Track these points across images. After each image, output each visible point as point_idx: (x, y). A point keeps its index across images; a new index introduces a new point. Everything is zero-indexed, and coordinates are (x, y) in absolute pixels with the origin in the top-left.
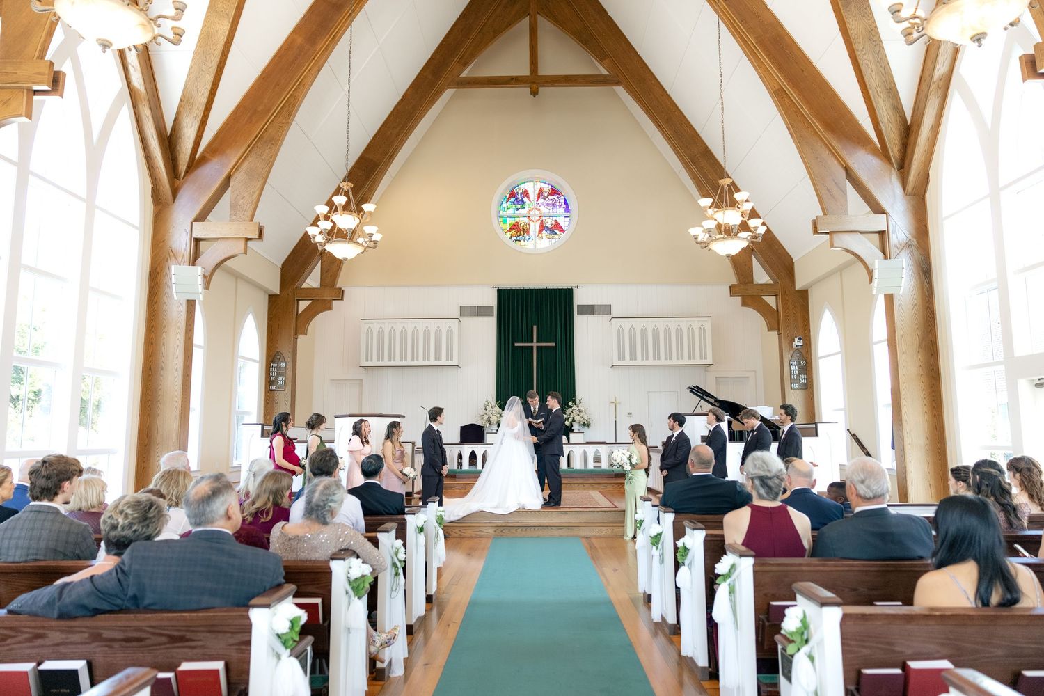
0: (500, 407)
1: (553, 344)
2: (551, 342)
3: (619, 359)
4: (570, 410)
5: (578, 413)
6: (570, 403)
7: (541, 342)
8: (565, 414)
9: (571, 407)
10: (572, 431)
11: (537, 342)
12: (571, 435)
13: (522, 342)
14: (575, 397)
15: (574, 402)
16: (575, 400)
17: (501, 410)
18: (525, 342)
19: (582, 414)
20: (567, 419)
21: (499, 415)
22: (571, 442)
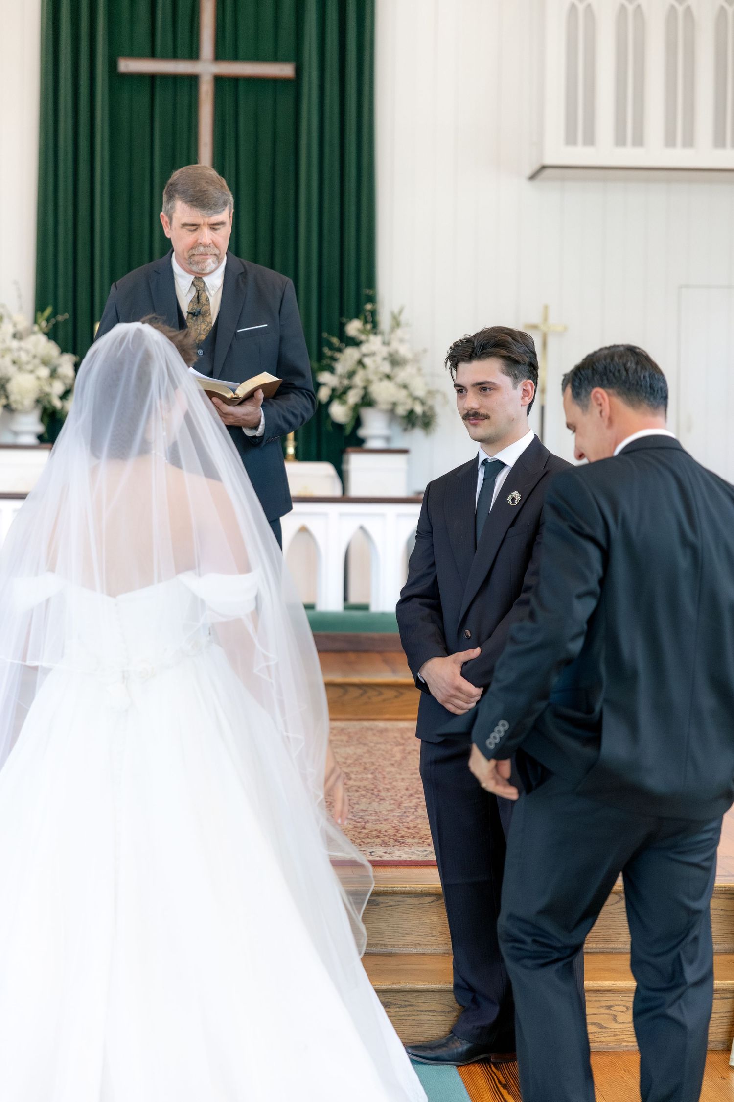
0: (52, 335)
1: (285, 70)
2: (275, 58)
3: (571, 140)
4: (350, 355)
5: (386, 368)
6: (354, 328)
7: (236, 57)
8: (332, 370)
9: (355, 343)
10: (358, 443)
11: (219, 56)
12: (356, 462)
13: (153, 55)
14: (372, 299)
15: (372, 322)
16: (373, 313)
17: (51, 349)
18: (164, 57)
19: (402, 375)
20: (338, 394)
21: (44, 372)
22: (355, 491)
